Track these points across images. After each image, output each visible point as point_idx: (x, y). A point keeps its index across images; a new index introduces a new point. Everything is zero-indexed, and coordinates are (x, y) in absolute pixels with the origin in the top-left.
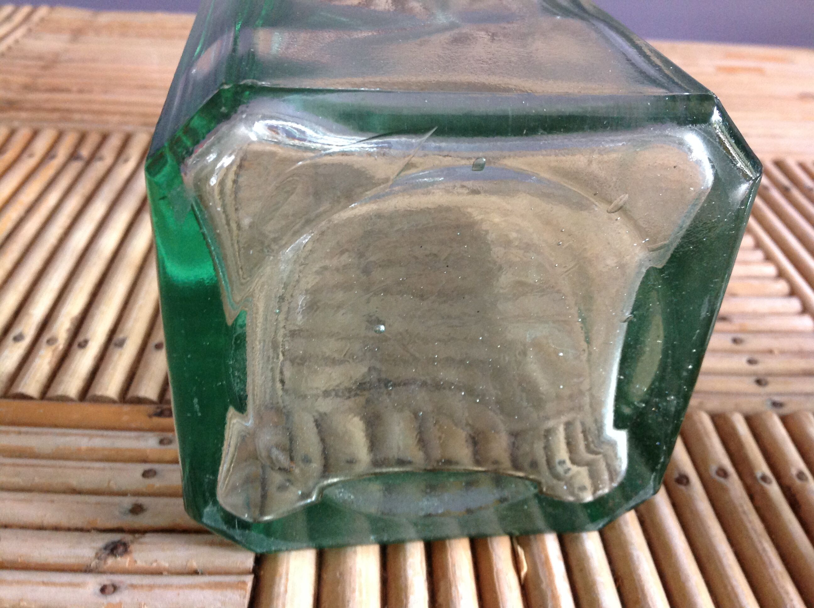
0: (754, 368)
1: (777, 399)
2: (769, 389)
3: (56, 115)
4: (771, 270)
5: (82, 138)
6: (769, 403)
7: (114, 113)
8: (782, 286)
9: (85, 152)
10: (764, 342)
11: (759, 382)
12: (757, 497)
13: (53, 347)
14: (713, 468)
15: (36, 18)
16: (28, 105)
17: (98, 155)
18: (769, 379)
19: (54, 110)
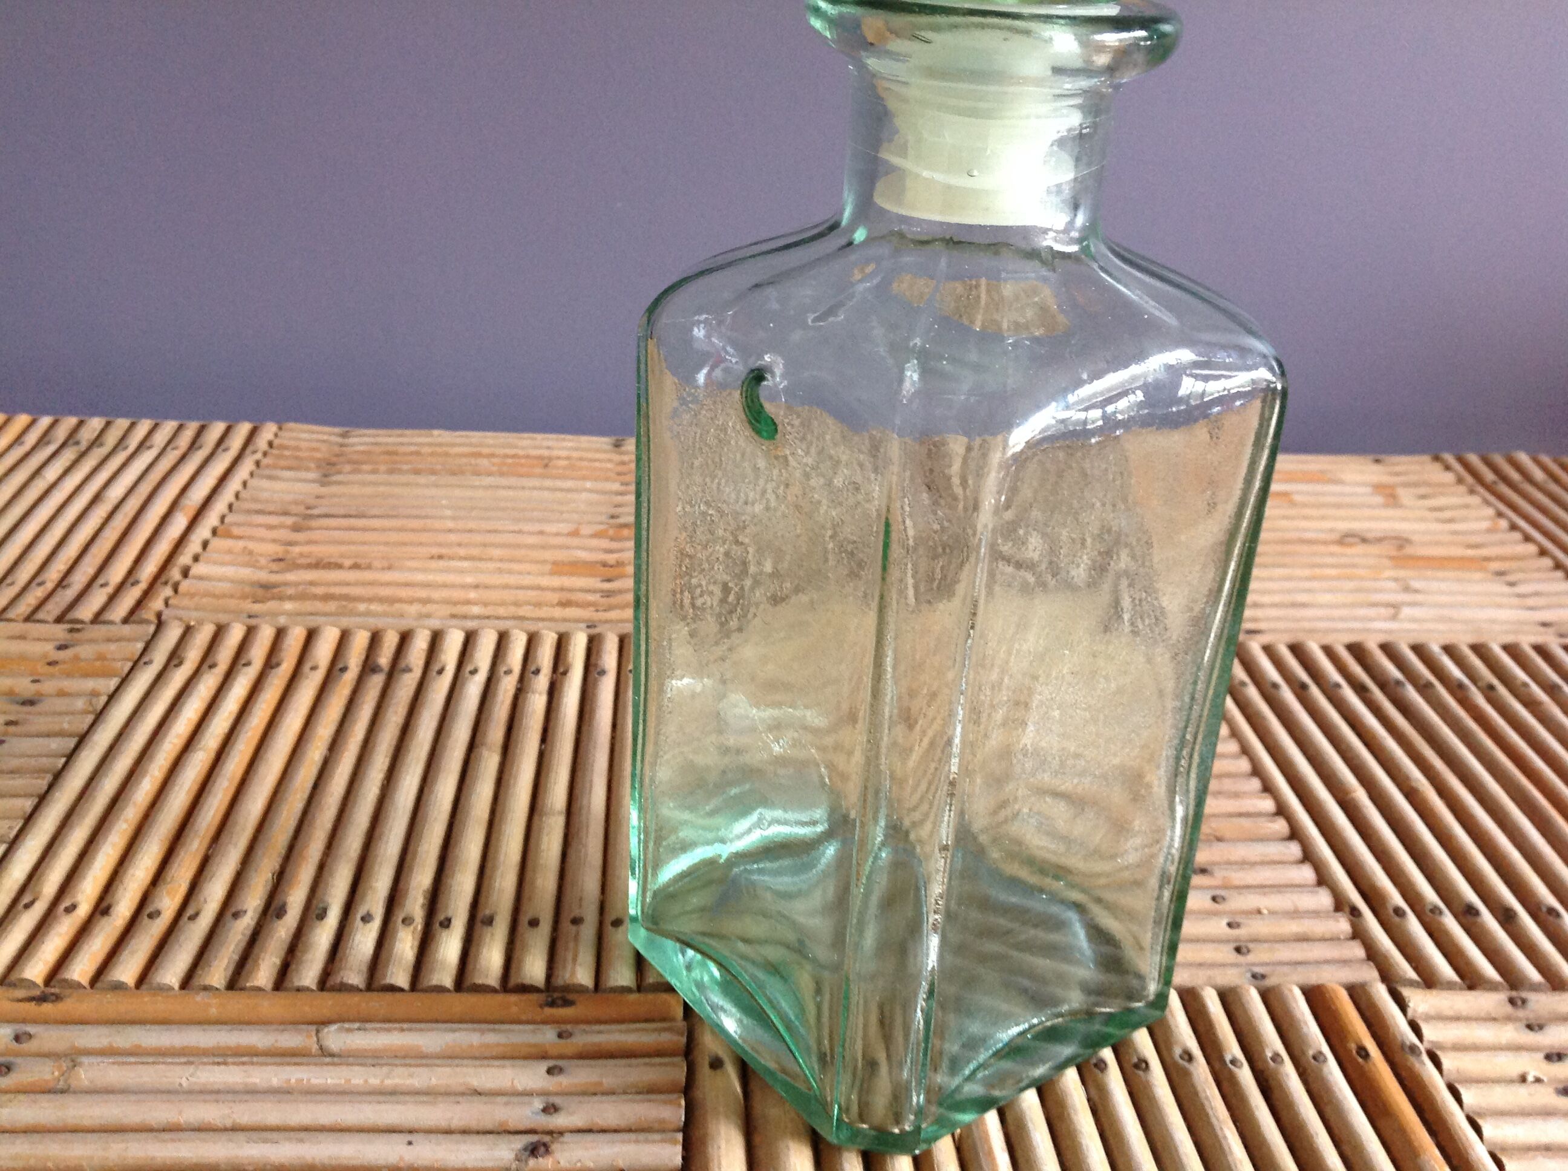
0: (1235, 932)
1: (1258, 970)
2: (1251, 958)
3: (332, 606)
4: (1268, 804)
5: (375, 639)
6: (1249, 975)
7: (411, 601)
8: (1281, 826)
9: (384, 660)
10: (1251, 901)
11: (1238, 950)
12: (1225, 1084)
13: (412, 928)
14: (1177, 1051)
15: (261, 442)
16: (290, 591)
17: (402, 664)
18: (1251, 946)
19: (327, 598)
